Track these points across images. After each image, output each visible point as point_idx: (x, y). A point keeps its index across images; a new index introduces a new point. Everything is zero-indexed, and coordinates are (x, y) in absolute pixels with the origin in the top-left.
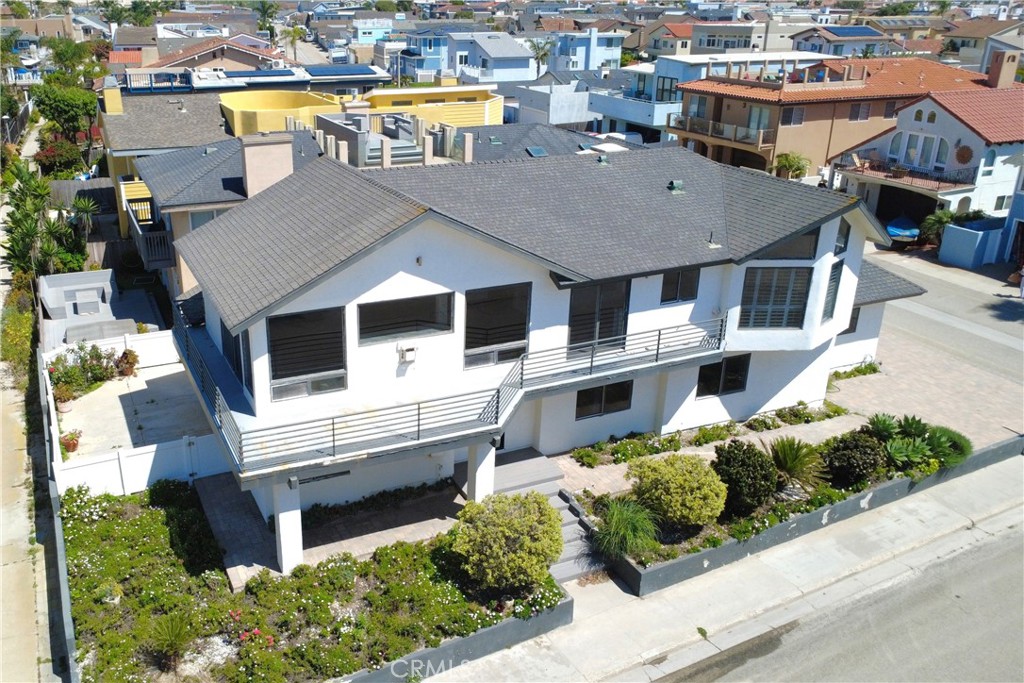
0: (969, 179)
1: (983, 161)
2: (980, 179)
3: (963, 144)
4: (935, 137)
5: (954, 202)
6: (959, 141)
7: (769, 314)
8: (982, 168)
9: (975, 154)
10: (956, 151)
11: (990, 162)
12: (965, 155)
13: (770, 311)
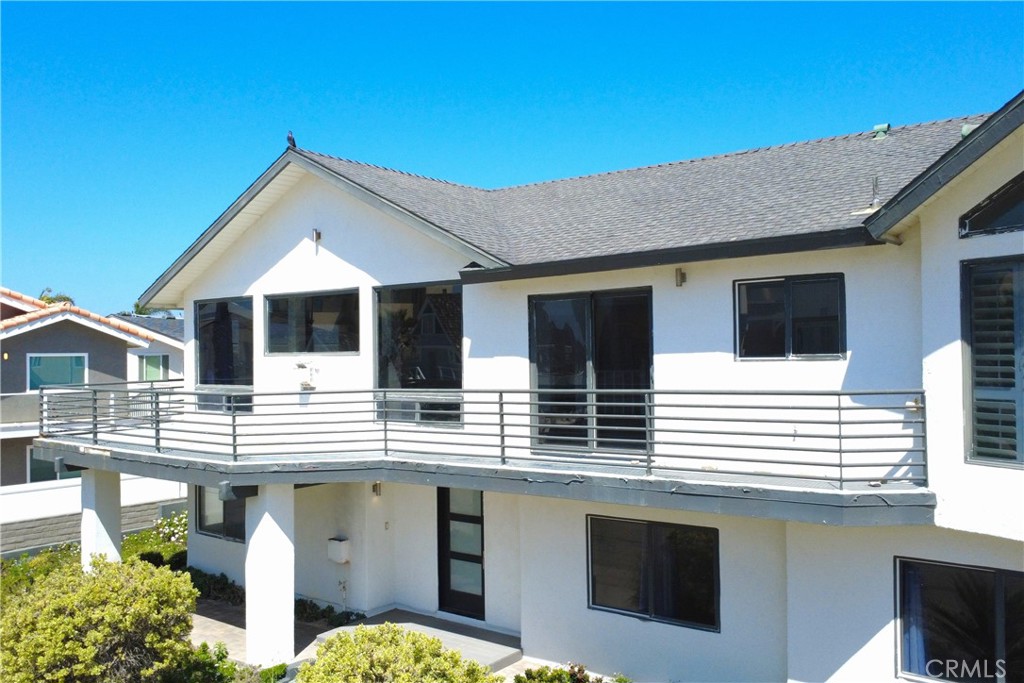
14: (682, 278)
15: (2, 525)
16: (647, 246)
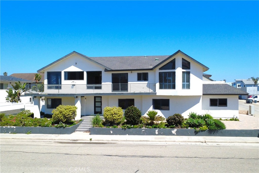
14: (132, 72)
15: (1, 112)
16: (128, 69)
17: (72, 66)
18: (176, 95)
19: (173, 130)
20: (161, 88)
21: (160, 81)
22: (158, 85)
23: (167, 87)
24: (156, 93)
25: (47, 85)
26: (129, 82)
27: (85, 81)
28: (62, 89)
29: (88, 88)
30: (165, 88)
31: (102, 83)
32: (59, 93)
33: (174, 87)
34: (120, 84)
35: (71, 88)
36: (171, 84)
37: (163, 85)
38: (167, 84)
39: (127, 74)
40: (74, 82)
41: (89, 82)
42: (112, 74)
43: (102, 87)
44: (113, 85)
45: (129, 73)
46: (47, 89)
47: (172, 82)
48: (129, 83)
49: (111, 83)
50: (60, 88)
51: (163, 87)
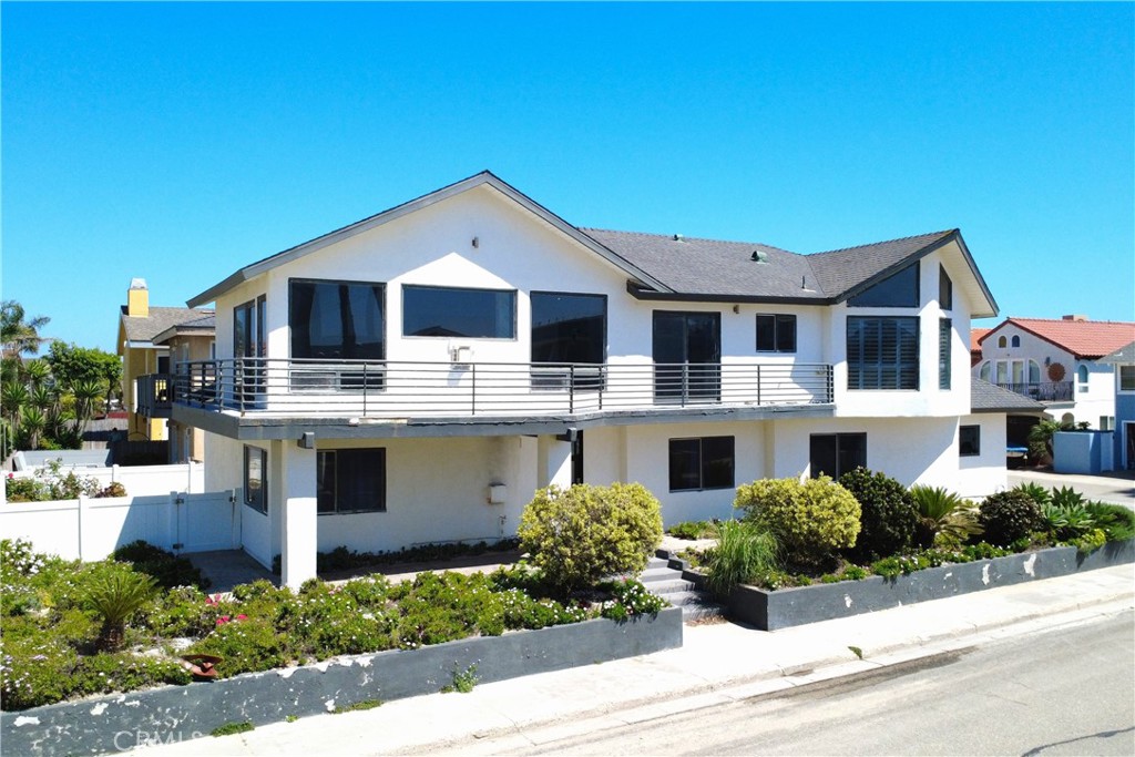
0: (1066, 395)
1: (1076, 376)
2: (1077, 395)
3: (1052, 362)
4: (1023, 360)
5: (1057, 415)
6: (1048, 360)
7: (879, 374)
8: (1077, 385)
9: (1066, 370)
10: (1047, 370)
11: (1084, 379)
12: (1057, 372)
13: (880, 370)
17: (454, 256)
18: (921, 415)
19: (1027, 558)
20: (853, 383)
21: (852, 358)
22: (841, 371)
23: (879, 382)
24: (831, 410)
25: (285, 365)
26: (726, 355)
27: (519, 348)
28: (389, 390)
29: (540, 382)
30: (871, 384)
31: (611, 360)
32: (478, 414)
33: (911, 381)
34: (687, 363)
35: (445, 383)
36: (898, 367)
37: (861, 374)
38: (879, 367)
39: (717, 316)
40: (467, 348)
41: (540, 353)
42: (654, 312)
43: (609, 382)
44: (657, 368)
45: (724, 309)
46: (285, 391)
47: (898, 362)
48: (724, 360)
49: (650, 360)
50: (375, 382)
51: (861, 382)
